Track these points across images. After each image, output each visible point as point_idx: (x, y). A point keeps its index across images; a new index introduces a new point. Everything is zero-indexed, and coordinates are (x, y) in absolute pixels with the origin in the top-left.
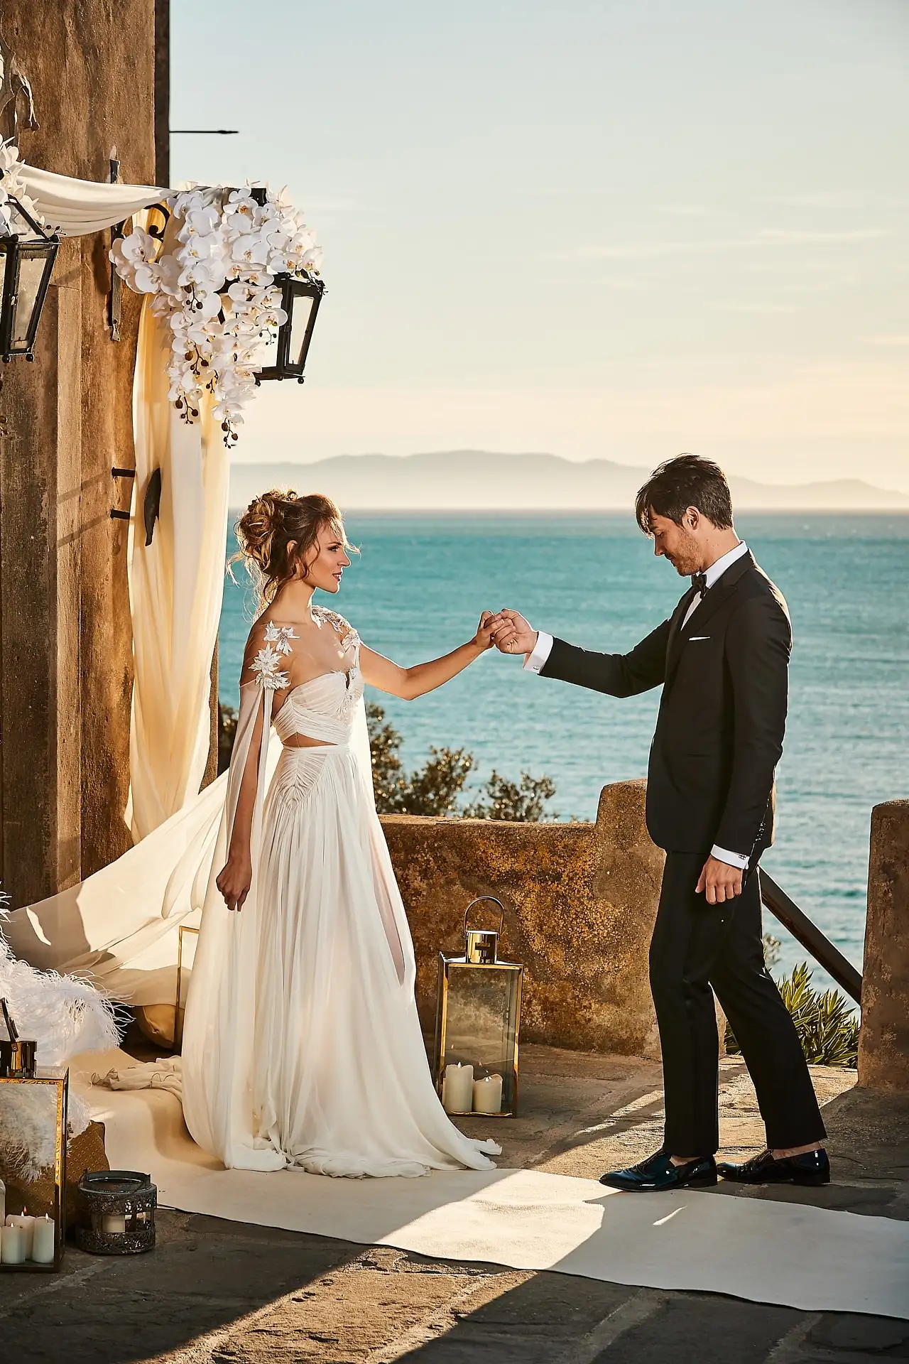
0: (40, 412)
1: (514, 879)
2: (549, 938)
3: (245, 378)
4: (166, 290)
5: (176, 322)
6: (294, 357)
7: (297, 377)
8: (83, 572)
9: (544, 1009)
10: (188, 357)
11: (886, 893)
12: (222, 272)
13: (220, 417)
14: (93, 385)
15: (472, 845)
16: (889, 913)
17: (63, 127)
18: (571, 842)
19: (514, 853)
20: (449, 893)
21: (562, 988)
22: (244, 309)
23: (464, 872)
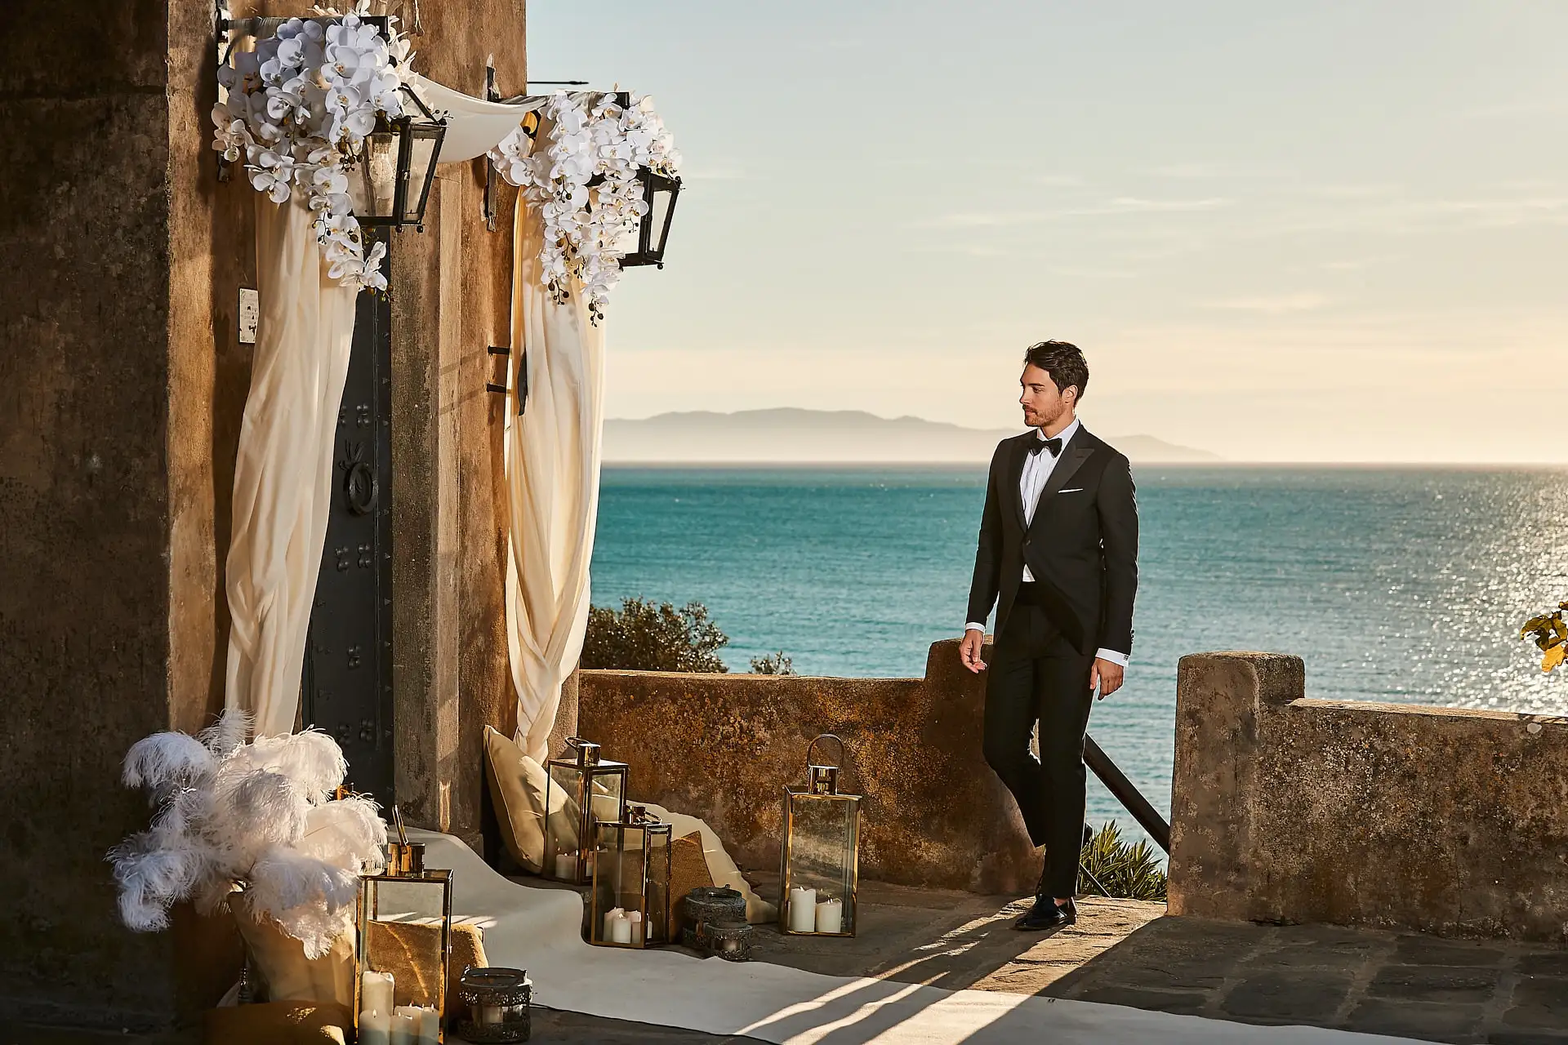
0: (424, 292)
1: (849, 728)
2: (882, 782)
3: (610, 263)
4: (539, 182)
5: (548, 212)
6: (654, 245)
7: (655, 263)
8: (461, 439)
9: (878, 848)
10: (559, 244)
11: (1192, 737)
12: (589, 168)
13: (587, 299)
14: (471, 270)
15: (811, 697)
16: (1195, 755)
17: (445, 34)
18: (903, 694)
19: (849, 704)
20: (790, 742)
21: (894, 828)
22: (609, 200)
23: (805, 723)
